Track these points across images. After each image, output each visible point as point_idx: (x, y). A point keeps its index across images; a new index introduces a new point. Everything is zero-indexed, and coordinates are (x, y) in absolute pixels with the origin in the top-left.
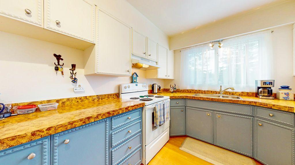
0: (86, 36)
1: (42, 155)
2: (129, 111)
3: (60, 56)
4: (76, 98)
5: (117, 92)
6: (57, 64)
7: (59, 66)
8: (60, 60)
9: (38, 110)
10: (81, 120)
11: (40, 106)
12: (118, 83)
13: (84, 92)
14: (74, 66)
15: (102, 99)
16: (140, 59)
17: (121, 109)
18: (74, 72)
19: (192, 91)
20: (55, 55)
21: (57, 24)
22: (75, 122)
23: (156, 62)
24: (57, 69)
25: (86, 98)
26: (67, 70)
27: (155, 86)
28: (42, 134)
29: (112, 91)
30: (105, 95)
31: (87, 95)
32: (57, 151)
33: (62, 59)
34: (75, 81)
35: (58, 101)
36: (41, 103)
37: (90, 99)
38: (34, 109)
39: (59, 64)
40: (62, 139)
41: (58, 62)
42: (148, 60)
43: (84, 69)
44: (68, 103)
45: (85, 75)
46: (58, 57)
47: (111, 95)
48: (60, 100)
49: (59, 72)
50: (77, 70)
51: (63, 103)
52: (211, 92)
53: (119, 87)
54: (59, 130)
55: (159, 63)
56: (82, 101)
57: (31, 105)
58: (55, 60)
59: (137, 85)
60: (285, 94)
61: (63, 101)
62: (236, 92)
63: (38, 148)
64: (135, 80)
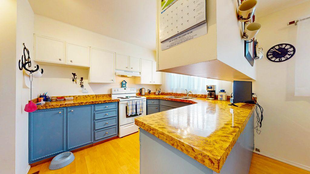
0: (85, 65)
1: (63, 112)
2: (106, 103)
3: (75, 74)
4: (83, 96)
5: (109, 93)
6: (73, 78)
7: (74, 79)
8: (75, 76)
9: (65, 100)
10: (78, 103)
11: (66, 98)
12: (110, 88)
13: (88, 92)
14: (82, 79)
15: (98, 97)
16: (123, 72)
17: (100, 101)
18: (82, 81)
19: (172, 94)
20: (73, 74)
21: (71, 61)
22: (75, 103)
23: (140, 72)
24: (73, 80)
25: (89, 96)
26: (78, 81)
27: (143, 90)
28: (63, 106)
29: (106, 92)
30: (101, 95)
31: (90, 94)
32: (69, 114)
33: (76, 75)
34: (82, 86)
35: (74, 97)
36: (66, 97)
37: (91, 97)
38: (63, 99)
39: (74, 78)
40: (70, 109)
41: (74, 77)
42: (132, 72)
43: (87, 79)
44: (78, 98)
45: (88, 83)
46: (74, 75)
47: (105, 95)
48: (75, 96)
49: (75, 82)
50: (83, 81)
51: (77, 98)
52: (184, 94)
53: (111, 90)
54: (69, 106)
55: (142, 73)
56: (86, 97)
57: (62, 98)
58: (73, 76)
59: (125, 89)
60: (221, 96)
61: (76, 97)
62: (198, 95)
63: (62, 110)
64: (124, 86)
